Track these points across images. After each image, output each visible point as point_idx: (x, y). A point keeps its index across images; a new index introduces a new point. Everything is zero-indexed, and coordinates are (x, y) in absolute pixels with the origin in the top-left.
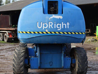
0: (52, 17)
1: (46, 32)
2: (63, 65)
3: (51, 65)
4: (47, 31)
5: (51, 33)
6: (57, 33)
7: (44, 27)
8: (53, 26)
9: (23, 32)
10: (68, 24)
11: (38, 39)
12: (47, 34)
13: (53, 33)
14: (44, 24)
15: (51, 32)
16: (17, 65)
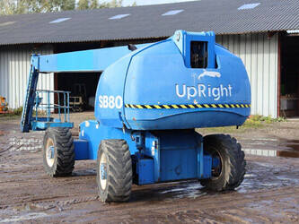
0: (202, 75)
1: (195, 106)
2: (202, 172)
3: (178, 174)
4: (195, 103)
5: (204, 107)
6: (214, 106)
7: (189, 95)
8: (206, 92)
9: (144, 107)
10: (230, 88)
11: (177, 120)
12: (197, 110)
13: (206, 106)
14: (189, 89)
15: (202, 105)
16: (118, 178)
